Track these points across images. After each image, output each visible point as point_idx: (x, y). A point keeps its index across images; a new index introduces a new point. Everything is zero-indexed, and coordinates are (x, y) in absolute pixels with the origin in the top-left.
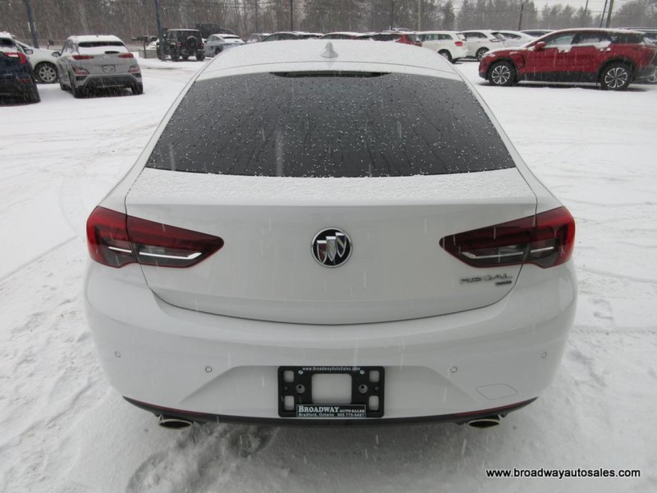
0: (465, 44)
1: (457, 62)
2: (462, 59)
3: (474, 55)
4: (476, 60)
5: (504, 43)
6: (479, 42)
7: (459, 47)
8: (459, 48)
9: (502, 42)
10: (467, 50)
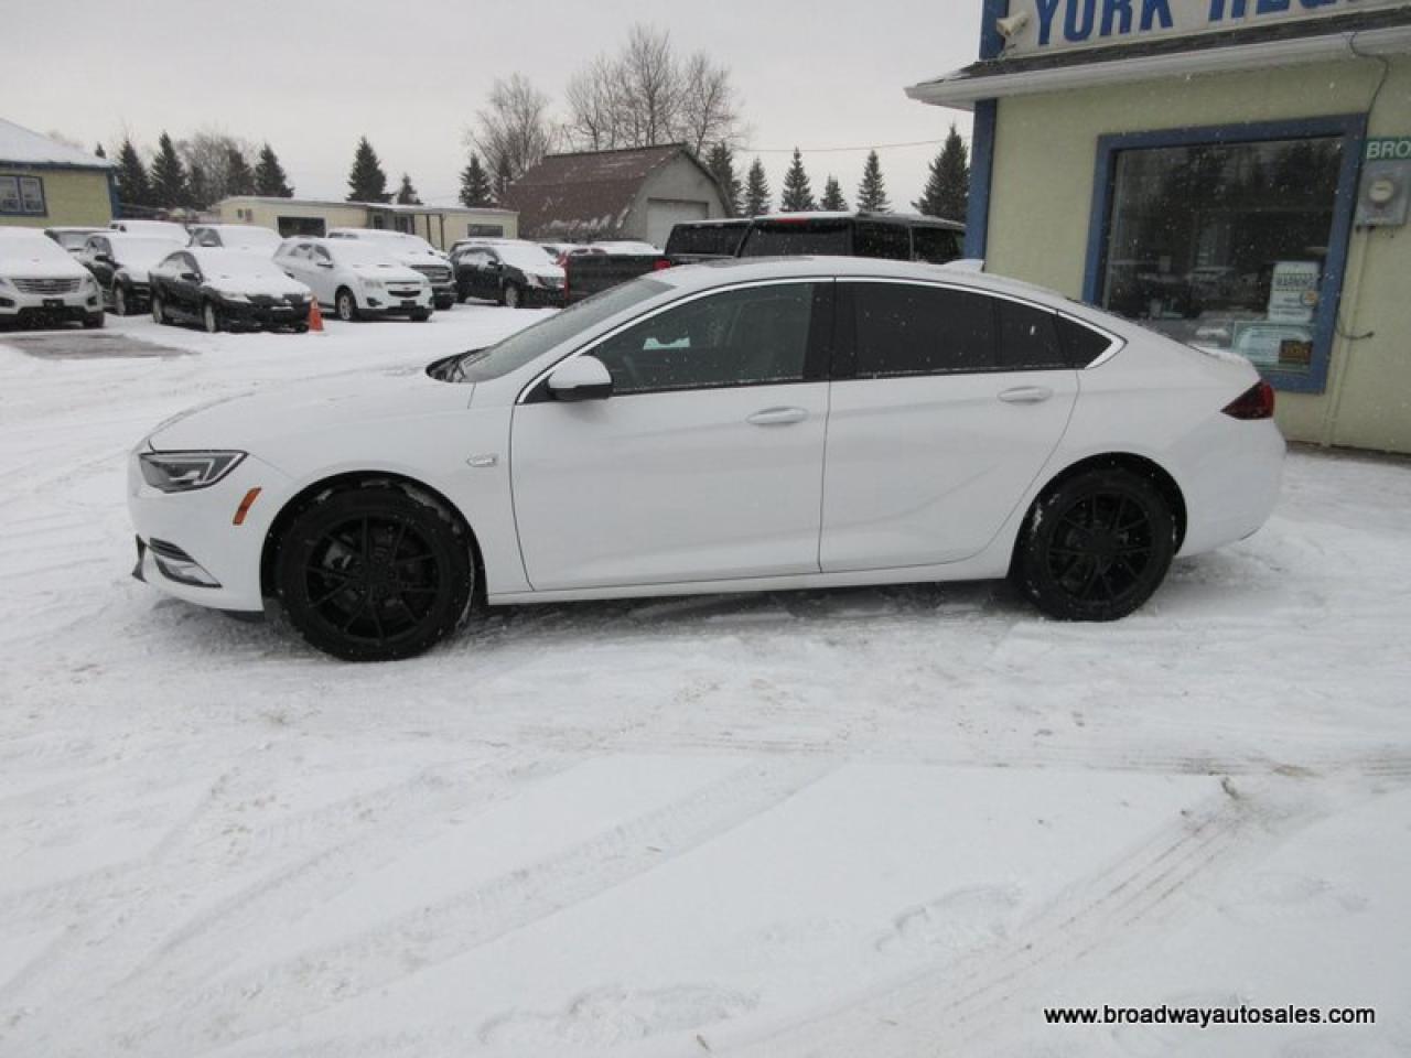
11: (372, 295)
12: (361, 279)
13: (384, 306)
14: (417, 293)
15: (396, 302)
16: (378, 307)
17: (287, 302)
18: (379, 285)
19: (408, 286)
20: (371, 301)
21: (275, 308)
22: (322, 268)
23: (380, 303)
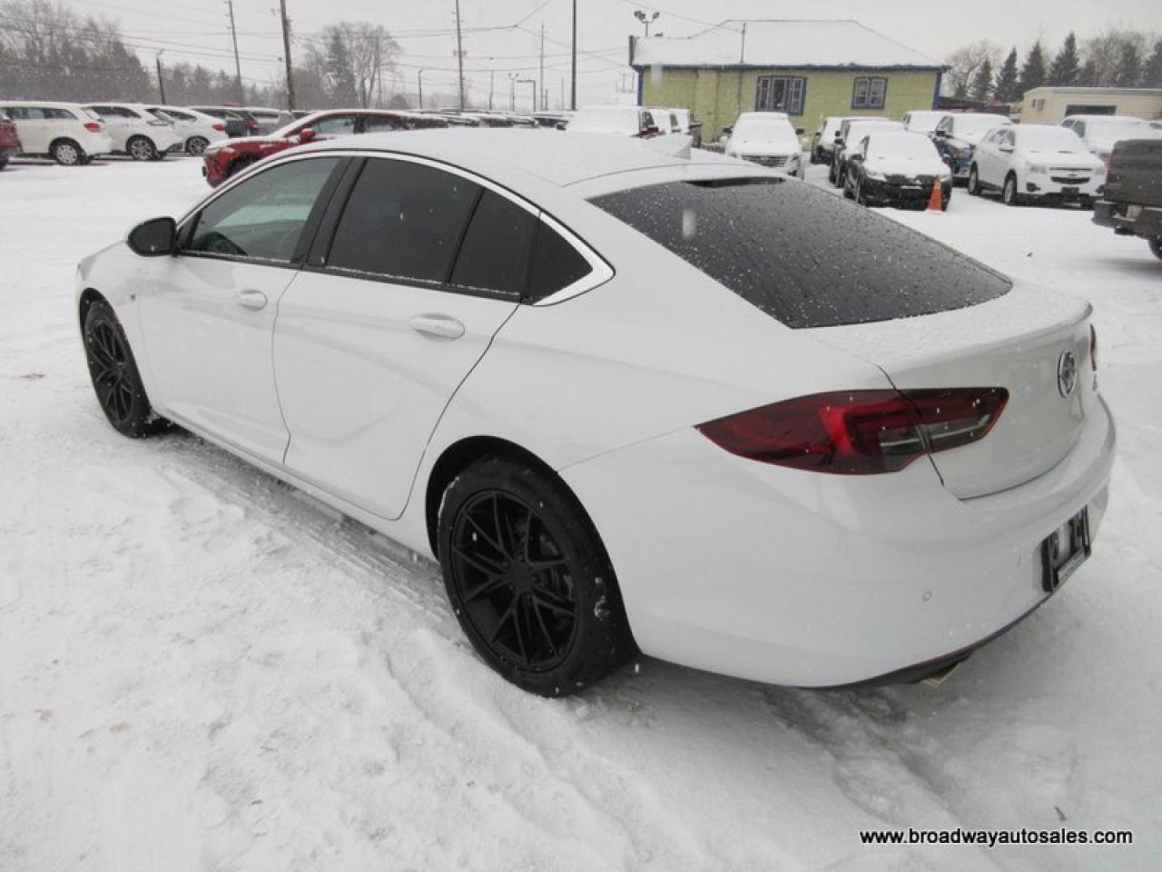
0: (104, 129)
1: (94, 162)
2: (103, 157)
3: (123, 148)
4: (130, 157)
5: (174, 128)
6: (127, 125)
7: (95, 134)
8: (95, 136)
9: (170, 126)
10: (110, 139)
11: (1032, 181)
12: (1028, 163)
13: (1042, 192)
14: (1086, 180)
15: (1057, 188)
16: (1036, 192)
17: (918, 182)
18: (1043, 171)
19: (1075, 173)
20: (1031, 187)
21: (904, 187)
22: (1005, 153)
23: (1039, 189)
